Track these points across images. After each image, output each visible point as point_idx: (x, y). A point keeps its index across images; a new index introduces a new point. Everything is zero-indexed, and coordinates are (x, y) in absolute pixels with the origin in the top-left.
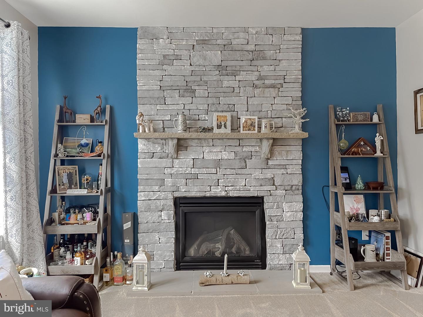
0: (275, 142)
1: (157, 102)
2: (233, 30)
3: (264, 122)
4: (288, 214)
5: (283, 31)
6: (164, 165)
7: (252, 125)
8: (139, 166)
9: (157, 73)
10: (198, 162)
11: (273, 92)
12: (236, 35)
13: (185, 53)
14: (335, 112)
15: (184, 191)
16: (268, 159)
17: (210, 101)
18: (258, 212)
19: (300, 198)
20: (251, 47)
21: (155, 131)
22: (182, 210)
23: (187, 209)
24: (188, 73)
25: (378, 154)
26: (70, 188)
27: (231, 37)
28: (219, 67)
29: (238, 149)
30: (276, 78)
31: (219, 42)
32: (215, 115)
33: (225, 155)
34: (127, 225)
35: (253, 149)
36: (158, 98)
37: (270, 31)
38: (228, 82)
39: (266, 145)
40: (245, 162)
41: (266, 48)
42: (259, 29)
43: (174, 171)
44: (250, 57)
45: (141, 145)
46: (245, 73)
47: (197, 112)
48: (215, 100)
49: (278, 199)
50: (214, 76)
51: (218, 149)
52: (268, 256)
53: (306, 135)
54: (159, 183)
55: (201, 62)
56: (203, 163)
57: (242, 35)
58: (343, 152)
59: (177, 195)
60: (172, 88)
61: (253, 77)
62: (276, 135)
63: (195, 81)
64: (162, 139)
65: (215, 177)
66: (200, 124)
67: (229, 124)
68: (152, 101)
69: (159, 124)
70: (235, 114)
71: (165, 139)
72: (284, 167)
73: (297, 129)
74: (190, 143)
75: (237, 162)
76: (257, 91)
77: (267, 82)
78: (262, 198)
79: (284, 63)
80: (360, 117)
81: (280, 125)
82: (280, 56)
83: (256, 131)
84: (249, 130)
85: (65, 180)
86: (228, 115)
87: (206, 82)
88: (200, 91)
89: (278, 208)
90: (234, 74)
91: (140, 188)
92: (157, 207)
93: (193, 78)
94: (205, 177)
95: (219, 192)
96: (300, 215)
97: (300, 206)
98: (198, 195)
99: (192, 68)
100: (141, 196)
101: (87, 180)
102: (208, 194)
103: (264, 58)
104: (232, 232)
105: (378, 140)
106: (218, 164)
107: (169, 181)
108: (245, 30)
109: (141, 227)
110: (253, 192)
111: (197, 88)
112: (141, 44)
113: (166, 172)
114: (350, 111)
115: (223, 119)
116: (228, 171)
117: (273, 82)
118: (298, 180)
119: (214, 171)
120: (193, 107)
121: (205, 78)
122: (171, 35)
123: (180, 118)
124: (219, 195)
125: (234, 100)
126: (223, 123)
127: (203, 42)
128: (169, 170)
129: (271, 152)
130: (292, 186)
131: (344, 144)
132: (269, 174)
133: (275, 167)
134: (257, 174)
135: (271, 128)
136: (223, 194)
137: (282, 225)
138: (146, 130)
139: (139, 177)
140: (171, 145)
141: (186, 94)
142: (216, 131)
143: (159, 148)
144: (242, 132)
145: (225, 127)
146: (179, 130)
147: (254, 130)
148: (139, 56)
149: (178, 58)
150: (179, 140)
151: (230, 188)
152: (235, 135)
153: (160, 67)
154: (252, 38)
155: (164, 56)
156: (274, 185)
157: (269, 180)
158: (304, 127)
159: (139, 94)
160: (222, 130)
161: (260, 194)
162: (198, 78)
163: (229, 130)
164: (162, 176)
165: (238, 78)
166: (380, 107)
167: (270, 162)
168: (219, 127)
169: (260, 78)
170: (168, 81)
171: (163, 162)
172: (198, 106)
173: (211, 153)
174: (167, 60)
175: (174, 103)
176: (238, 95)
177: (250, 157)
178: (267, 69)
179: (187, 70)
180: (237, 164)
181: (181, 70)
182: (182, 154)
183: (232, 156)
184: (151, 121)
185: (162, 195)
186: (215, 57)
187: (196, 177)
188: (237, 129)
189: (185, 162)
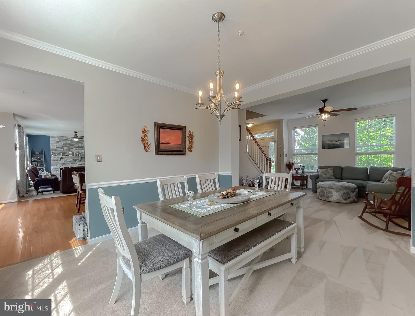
3: (79, 154)
8: (51, 162)
9: (55, 144)
10: (65, 161)
11: (81, 149)
13: (62, 141)
22: (62, 170)
28: (69, 144)
32: (69, 153)
33: (71, 160)
36: (56, 149)
38: (71, 147)
39: (80, 159)
43: (60, 163)
45: (52, 158)
47: (64, 152)
48: (69, 150)
50: (69, 145)
51: (70, 159)
54: (56, 165)
55: (66, 143)
59: (60, 167)
60: (59, 148)
61: (77, 146)
62: (82, 156)
63: (64, 146)
65: (69, 164)
66: (66, 154)
67: (72, 155)
68: (54, 150)
69: (56, 154)
76: (78, 148)
84: (76, 155)
86: (72, 153)
88: (65, 148)
90: (73, 145)
91: (51, 166)
94: (67, 164)
99: (64, 144)
100: (52, 168)
106: (70, 162)
107: (58, 165)
112: (51, 139)
116: (72, 163)
122: (58, 137)
123: (61, 153)
127: (66, 139)
128: (58, 163)
129: (81, 159)
132: (81, 163)
134: (78, 163)
139: (51, 164)
140: (59, 158)
141: (62, 149)
142: (69, 155)
143: (56, 159)
146: (61, 155)
148: (51, 141)
149: (60, 142)
150: (61, 157)
155: (57, 141)
159: (51, 149)
160: (71, 155)
163: (72, 156)
168: (70, 155)
169: (78, 146)
170: (58, 146)
171: (57, 161)
172: (65, 150)
173: (68, 159)
174: (58, 142)
175: (60, 150)
176: (74, 149)
177: (77, 160)
178: (80, 145)
179: (62, 144)
180: (74, 161)
181: (61, 144)
182: (62, 160)
183: (73, 160)
184: (54, 154)
185: (57, 168)
186: (69, 142)
187: (65, 164)
188: (73, 155)
189: (62, 161)
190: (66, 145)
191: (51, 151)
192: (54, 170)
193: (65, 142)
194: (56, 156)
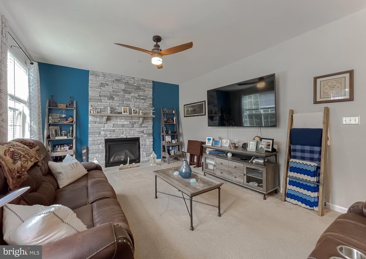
0: (145, 118)
1: (98, 101)
2: (129, 78)
3: (140, 111)
4: (148, 143)
5: (146, 81)
6: (101, 126)
7: (137, 112)
8: (89, 126)
9: (98, 89)
10: (115, 125)
11: (143, 101)
12: (130, 79)
13: (110, 83)
14: (163, 109)
15: (109, 137)
16: (141, 124)
17: (120, 102)
18: (137, 143)
19: (152, 137)
20: (136, 85)
21: (98, 112)
22: (108, 144)
23: (110, 144)
24: (111, 91)
25: (175, 123)
26: (56, 136)
27: (128, 80)
28: (123, 90)
29: (131, 120)
30: (144, 96)
31: (124, 81)
32: (123, 108)
33: (126, 123)
34: (84, 151)
35: (136, 121)
36: (98, 100)
37: (142, 80)
38: (127, 96)
39: (141, 120)
40: (133, 125)
41: (141, 86)
42: (138, 79)
43: (105, 128)
44: (135, 88)
45: (90, 118)
46: (133, 93)
47: (115, 106)
48: (122, 102)
49: (145, 138)
50: (122, 93)
51: (123, 120)
52: (141, 158)
53: (154, 116)
54: (99, 133)
55: (117, 87)
56: (118, 126)
57: (132, 80)
58: (165, 122)
59: (106, 138)
60: (104, 96)
61: (136, 95)
63: (114, 94)
64: (100, 116)
65: (122, 131)
66: (116, 111)
67: (128, 111)
68: (96, 101)
69: (99, 110)
70: (130, 108)
71: (101, 116)
72: (147, 127)
73: (151, 114)
74: (112, 118)
75: (130, 125)
76: (138, 100)
77: (141, 97)
78: (139, 138)
79: (147, 92)
80: (170, 111)
81: (145, 112)
82: (146, 89)
84: (135, 114)
85: (54, 133)
86: (128, 108)
87: (119, 95)
88: (116, 98)
89: (145, 141)
90: (130, 93)
91: (89, 136)
92: (97, 143)
93: (113, 93)
94: (118, 131)
95: (123, 136)
96: (152, 143)
97: (152, 140)
98: (115, 138)
99: (113, 89)
100: (90, 139)
101: (64, 133)
102: (119, 137)
103: (140, 89)
104: (127, 151)
105: (175, 118)
106: (123, 126)
107: (103, 133)
108: (134, 78)
109: (90, 152)
110: (136, 136)
111: (115, 97)
113: (101, 129)
114: (167, 109)
115: (125, 109)
116: (127, 129)
117: (143, 97)
118: (151, 131)
119: (121, 128)
120: (113, 104)
121: (118, 94)
122: (104, 75)
123: (109, 108)
124: (123, 137)
125: (129, 103)
126: (126, 111)
127: (117, 80)
128: (103, 128)
129: (143, 122)
130: (149, 133)
131: (165, 119)
132: (142, 129)
133: (144, 127)
134: (138, 129)
135: (143, 113)
136: (125, 137)
137: (146, 147)
138: (94, 112)
139: (89, 131)
140: (105, 118)
141: (110, 99)
142: (123, 113)
143: (99, 120)
144: (133, 114)
145: (127, 112)
146: (108, 113)
147: (137, 114)
148: (90, 82)
149: (107, 85)
150: (108, 116)
151: (128, 135)
152: (130, 115)
153: (100, 88)
154: (136, 81)
155: (102, 83)
156: (143, 133)
157: (142, 131)
158: (153, 114)
159: (89, 97)
160: (126, 113)
161: (139, 137)
162: (115, 93)
163: (128, 114)
164: (100, 131)
165: (131, 95)
166: (175, 109)
167: (142, 125)
168: (124, 112)
169: (139, 96)
170: (103, 93)
171: (100, 125)
172: (115, 104)
173: (120, 122)
174: (102, 85)
175: (106, 103)
176: (131, 101)
177: (135, 123)
178: (141, 93)
179: (111, 90)
180: (130, 126)
181: (108, 89)
182: (109, 122)
183: (129, 123)
184: (96, 109)
185: (100, 138)
186: (123, 86)
187: (114, 131)
188: (130, 113)
189: (109, 125)
190: (118, 92)
191: (90, 104)
192: (94, 144)
193: (115, 86)
194: (99, 114)
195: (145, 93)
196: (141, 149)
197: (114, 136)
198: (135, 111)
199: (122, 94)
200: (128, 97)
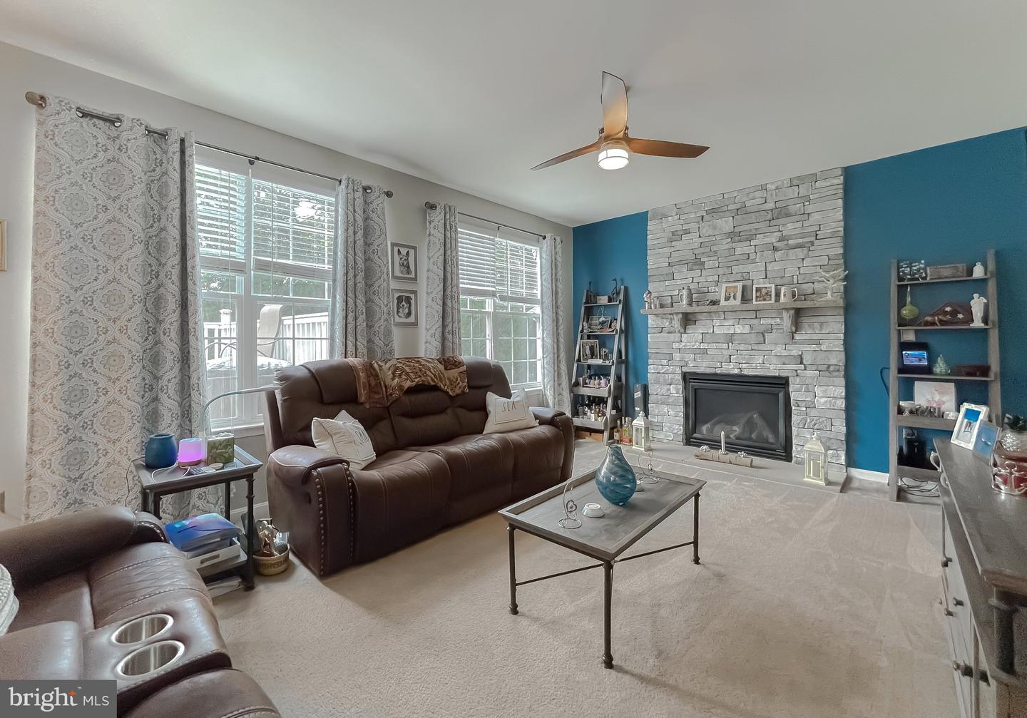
0: (802, 313)
1: (666, 278)
2: (748, 191)
3: (783, 290)
4: (822, 400)
5: (814, 178)
6: (672, 339)
7: (768, 294)
8: (649, 340)
9: (666, 250)
10: (708, 337)
11: (800, 253)
12: (751, 196)
13: (693, 226)
14: (899, 267)
15: (692, 367)
16: (793, 333)
17: (721, 271)
18: (781, 395)
19: (842, 382)
20: (771, 205)
21: (662, 306)
22: (692, 387)
23: (697, 385)
24: (697, 245)
25: (977, 323)
26: (592, 358)
27: (745, 199)
28: (731, 234)
29: (755, 322)
30: (803, 235)
31: (731, 207)
33: (739, 329)
34: (637, 395)
35: (772, 321)
36: (667, 274)
37: (795, 183)
38: (742, 248)
39: (787, 317)
40: (764, 336)
41: (790, 202)
42: (780, 183)
43: (682, 345)
44: (769, 216)
45: (651, 321)
46: (762, 235)
47: (706, 284)
48: (726, 270)
49: (809, 381)
50: (725, 244)
51: (731, 322)
52: (794, 448)
54: (668, 357)
55: (711, 232)
56: (713, 338)
57: (758, 194)
59: (685, 369)
60: (680, 263)
61: (773, 239)
62: (799, 305)
63: (704, 253)
64: (670, 314)
65: (726, 352)
66: (708, 297)
68: (662, 278)
69: (668, 300)
70: (749, 283)
71: (673, 314)
72: (817, 342)
73: (830, 296)
74: (699, 317)
75: (753, 336)
76: (778, 254)
77: (791, 242)
78: (786, 378)
79: (816, 217)
80: (946, 273)
82: (809, 209)
83: (773, 301)
84: (764, 300)
85: (588, 351)
86: (740, 285)
87: (716, 252)
88: (709, 263)
89: (807, 391)
90: (750, 238)
91: (650, 361)
92: (665, 380)
93: (702, 250)
94: (715, 352)
95: (732, 369)
96: (841, 404)
97: (842, 391)
98: (708, 371)
99: (701, 240)
100: (651, 369)
101: (605, 351)
102: (718, 371)
103: (788, 215)
104: (755, 416)
105: (977, 303)
106: (730, 338)
107: (677, 356)
108: (763, 188)
109: (651, 398)
110: (773, 370)
111: (706, 259)
112: (651, 225)
113: (674, 346)
114: (927, 265)
115: (732, 289)
116: (742, 347)
117: (800, 241)
118: (838, 359)
119: (725, 346)
120: (702, 279)
121: (714, 248)
122: (679, 210)
123: (685, 292)
124: (731, 372)
125: (749, 267)
126: (732, 295)
127: (713, 211)
128: (677, 345)
129: (798, 325)
130: (829, 366)
131: (909, 311)
132: (795, 351)
133: (803, 342)
134: (779, 349)
135: (794, 296)
136: (736, 371)
137: (813, 413)
139: (649, 350)
140: (678, 320)
141: (694, 268)
143: (668, 323)
145: (735, 298)
146: (684, 305)
147: (770, 300)
148: (650, 237)
149: (687, 232)
150: (684, 314)
151: (744, 365)
152: (747, 306)
153: (669, 244)
154: (772, 195)
155: (673, 233)
156: (801, 363)
157: (794, 357)
159: (649, 273)
160: (732, 302)
161: (784, 374)
162: (708, 249)
164: (670, 351)
165: (753, 243)
166: (990, 254)
167: (797, 337)
168: (727, 299)
169: (782, 239)
170: (676, 257)
171: (671, 337)
172: (708, 277)
173: (722, 327)
174: (676, 236)
175: (686, 278)
176: (754, 262)
177: (768, 329)
178: (790, 227)
179: (697, 242)
180: (754, 338)
181: (691, 243)
182: (690, 329)
183: (747, 329)
185: (671, 369)
186: (726, 224)
187: (705, 352)
188: (745, 299)
189: (693, 336)
190: (715, 243)
192: (658, 382)
193: (706, 228)
195: (806, 224)
196: (794, 418)
197: (704, 367)
198: (764, 291)
199: (727, 247)
200: (746, 250)
